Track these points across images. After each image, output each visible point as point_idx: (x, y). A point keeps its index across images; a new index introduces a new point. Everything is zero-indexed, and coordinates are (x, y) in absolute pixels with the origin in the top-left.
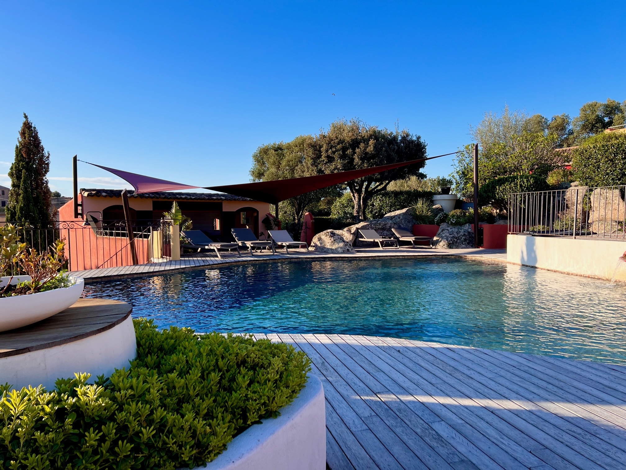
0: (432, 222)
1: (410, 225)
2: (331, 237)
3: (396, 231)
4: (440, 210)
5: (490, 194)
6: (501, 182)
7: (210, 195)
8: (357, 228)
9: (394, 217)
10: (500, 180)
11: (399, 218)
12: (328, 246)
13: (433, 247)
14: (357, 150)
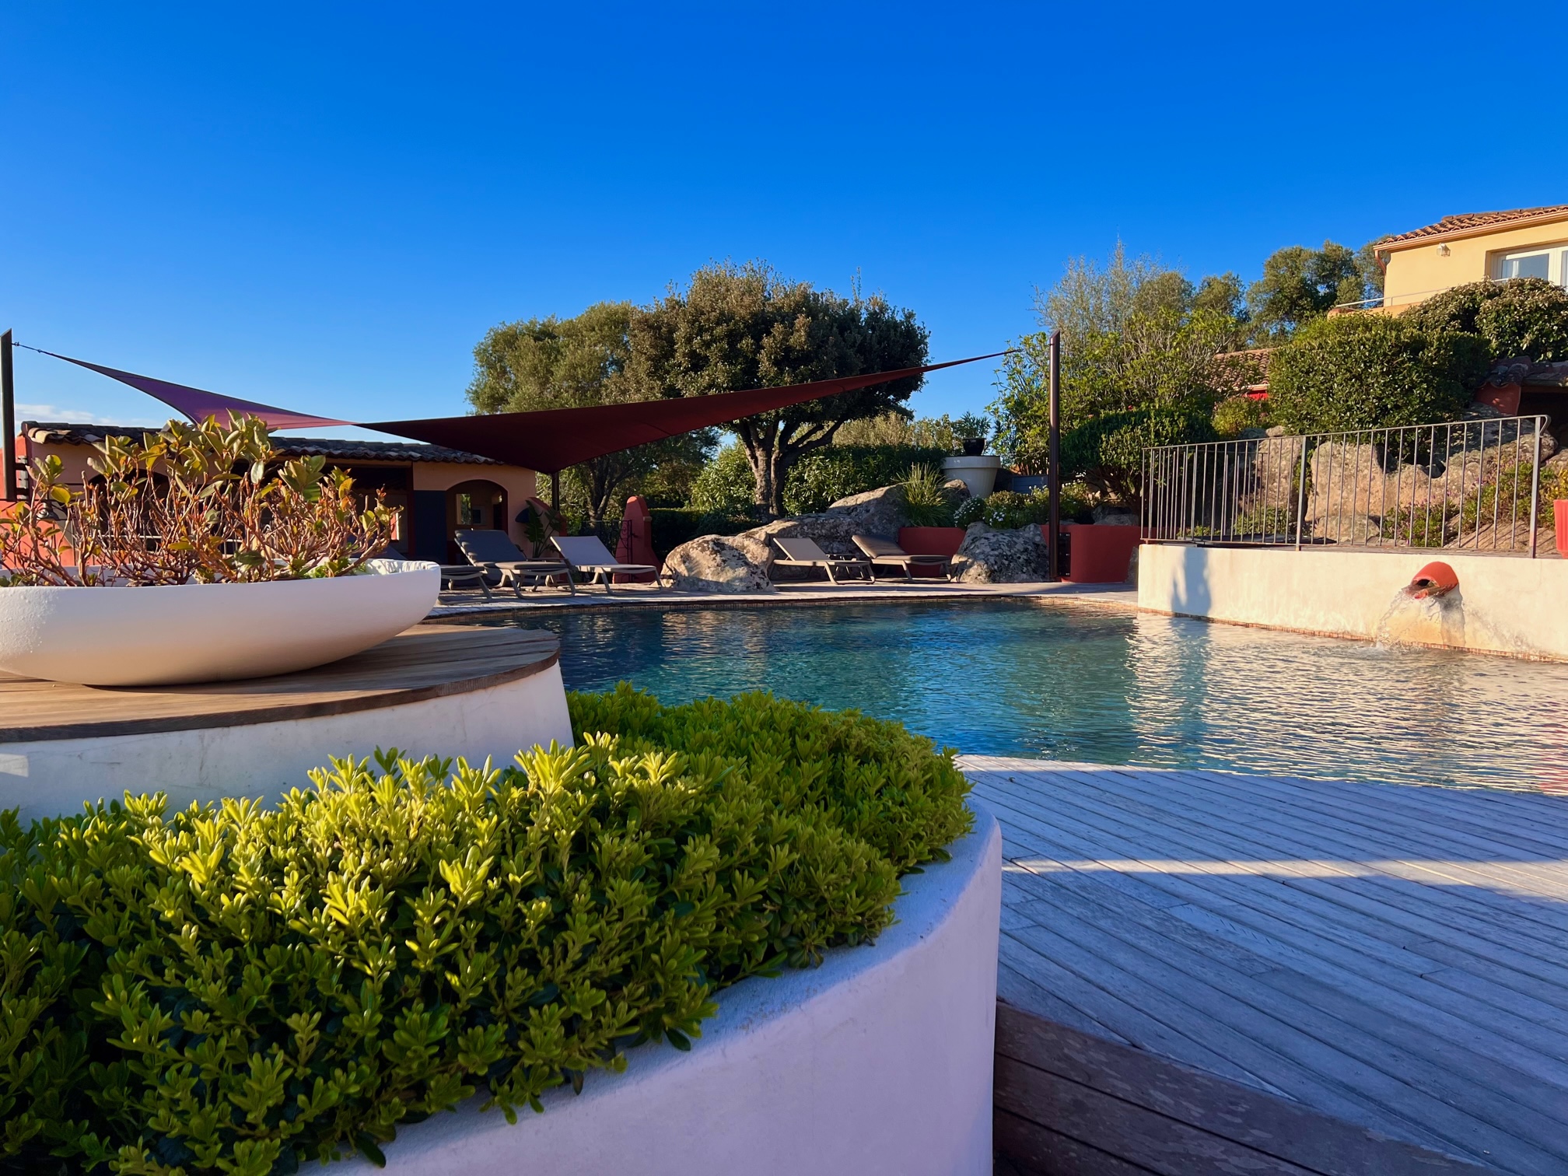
0: (945, 521)
1: (893, 530)
2: (716, 552)
3: (863, 542)
4: (962, 493)
5: (1087, 453)
6: (1112, 425)
7: (379, 447)
8: (767, 534)
9: (855, 508)
10: (1108, 420)
11: (868, 511)
12: (708, 574)
13: (954, 580)
14: (766, 341)
